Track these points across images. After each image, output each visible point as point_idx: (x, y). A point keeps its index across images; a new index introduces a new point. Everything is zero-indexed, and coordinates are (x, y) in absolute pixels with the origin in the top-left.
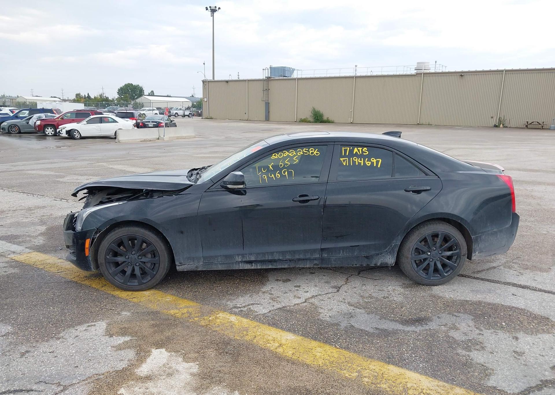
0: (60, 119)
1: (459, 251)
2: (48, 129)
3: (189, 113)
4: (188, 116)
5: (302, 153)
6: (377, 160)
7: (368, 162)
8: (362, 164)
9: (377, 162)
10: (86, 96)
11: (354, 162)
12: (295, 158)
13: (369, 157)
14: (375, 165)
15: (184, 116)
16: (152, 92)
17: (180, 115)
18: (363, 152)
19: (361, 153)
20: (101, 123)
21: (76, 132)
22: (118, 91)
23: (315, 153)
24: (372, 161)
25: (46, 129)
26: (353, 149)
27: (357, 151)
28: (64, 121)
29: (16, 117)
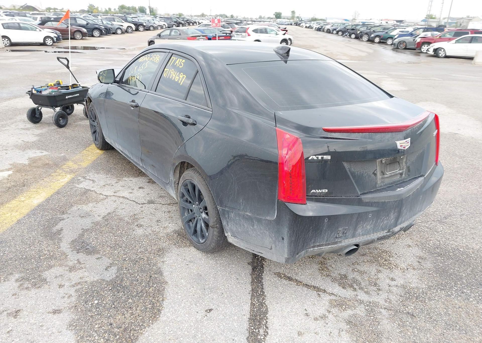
0: (438, 37)
1: (209, 218)
2: (424, 46)
6: (184, 76)
7: (177, 77)
8: (173, 79)
11: (170, 74)
14: (179, 82)
21: (442, 50)
23: (157, 60)
24: (180, 76)
28: (441, 39)
29: (411, 35)
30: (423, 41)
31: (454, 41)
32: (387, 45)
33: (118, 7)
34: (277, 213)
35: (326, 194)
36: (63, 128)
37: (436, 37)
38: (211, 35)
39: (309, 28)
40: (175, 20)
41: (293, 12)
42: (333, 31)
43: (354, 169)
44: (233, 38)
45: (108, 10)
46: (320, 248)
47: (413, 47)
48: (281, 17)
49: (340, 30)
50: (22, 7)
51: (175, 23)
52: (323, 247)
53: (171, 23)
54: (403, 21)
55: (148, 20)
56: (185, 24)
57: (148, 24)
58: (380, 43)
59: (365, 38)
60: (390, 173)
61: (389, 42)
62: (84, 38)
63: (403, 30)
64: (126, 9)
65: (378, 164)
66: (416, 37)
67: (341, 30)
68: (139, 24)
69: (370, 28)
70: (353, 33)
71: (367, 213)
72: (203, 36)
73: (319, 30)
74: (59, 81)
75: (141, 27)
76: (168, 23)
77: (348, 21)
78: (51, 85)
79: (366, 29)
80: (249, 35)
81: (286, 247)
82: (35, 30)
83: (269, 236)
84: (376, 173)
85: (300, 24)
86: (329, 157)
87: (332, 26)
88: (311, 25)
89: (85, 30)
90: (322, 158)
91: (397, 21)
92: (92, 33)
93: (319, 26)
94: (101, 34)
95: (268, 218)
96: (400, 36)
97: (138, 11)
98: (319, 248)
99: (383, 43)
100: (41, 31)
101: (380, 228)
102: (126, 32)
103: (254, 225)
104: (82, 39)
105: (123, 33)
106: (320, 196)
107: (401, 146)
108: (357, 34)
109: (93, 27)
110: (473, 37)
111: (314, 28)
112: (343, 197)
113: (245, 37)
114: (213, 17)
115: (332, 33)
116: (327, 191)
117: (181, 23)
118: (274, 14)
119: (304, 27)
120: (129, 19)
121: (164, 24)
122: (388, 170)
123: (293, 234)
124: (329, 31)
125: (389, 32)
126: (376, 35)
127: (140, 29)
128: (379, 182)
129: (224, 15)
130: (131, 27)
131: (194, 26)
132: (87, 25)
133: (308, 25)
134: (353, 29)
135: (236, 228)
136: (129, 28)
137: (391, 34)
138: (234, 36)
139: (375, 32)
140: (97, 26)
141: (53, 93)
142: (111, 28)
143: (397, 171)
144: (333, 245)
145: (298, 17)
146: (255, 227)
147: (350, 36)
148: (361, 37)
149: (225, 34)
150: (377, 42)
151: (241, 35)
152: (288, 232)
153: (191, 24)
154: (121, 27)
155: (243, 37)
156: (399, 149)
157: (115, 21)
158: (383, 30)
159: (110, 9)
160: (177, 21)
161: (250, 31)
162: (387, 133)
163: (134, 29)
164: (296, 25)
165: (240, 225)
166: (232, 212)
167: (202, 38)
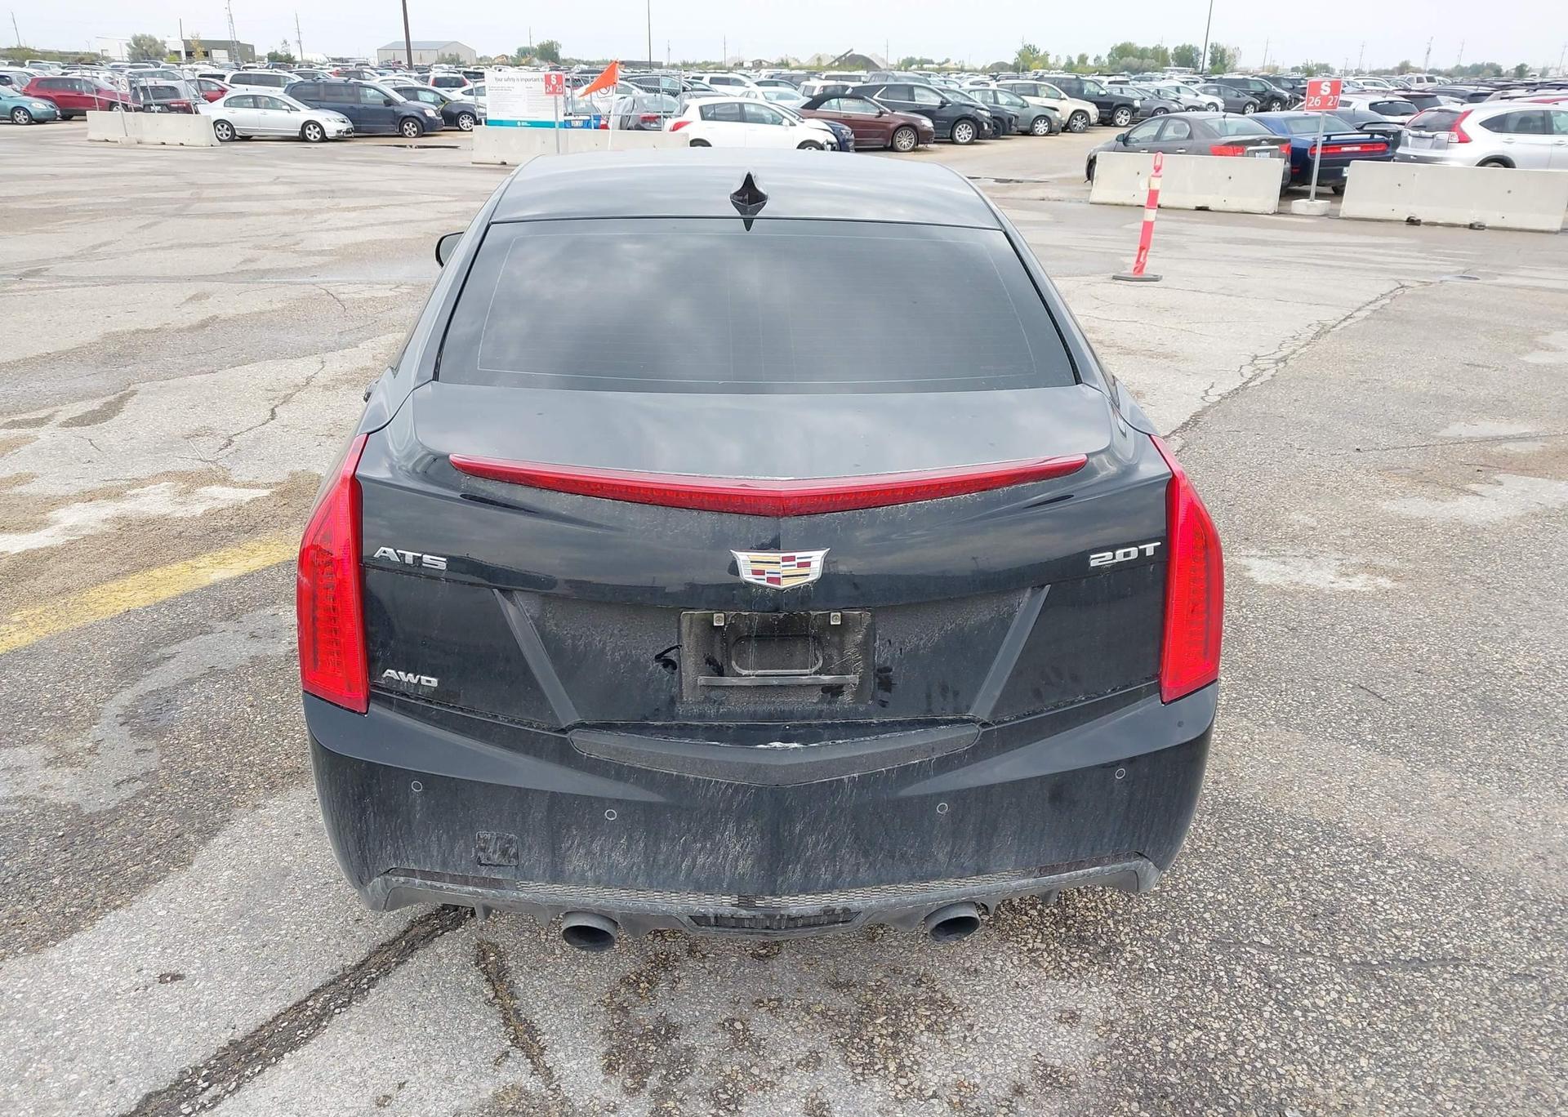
33: (1109, 51)
35: (433, 696)
38: (1310, 138)
43: (556, 625)
44: (1403, 152)
45: (1075, 61)
46: (434, 883)
50: (838, 59)
51: (1254, 100)
52: (443, 884)
57: (1151, 104)
60: (760, 672)
62: (920, 146)
64: (1134, 56)
65: (691, 627)
68: (1120, 102)
71: (592, 804)
75: (1125, 112)
76: (1228, 98)
80: (1464, 139)
82: (780, 124)
84: (674, 658)
86: (440, 564)
89: (927, 123)
90: (418, 560)
92: (952, 132)
94: (979, 136)
97: (1172, 63)
98: (429, 883)
100: (795, 125)
101: (682, 878)
102: (1067, 128)
104: (914, 150)
105: (1051, 132)
106: (411, 697)
107: (755, 572)
109: (958, 114)
112: (501, 721)
113: (1446, 145)
114: (1419, 75)
116: (434, 682)
117: (1279, 99)
120: (1089, 88)
122: (751, 659)
127: (1118, 121)
128: (687, 696)
130: (1084, 113)
132: (941, 107)
136: (1079, 117)
138: (1406, 144)
140: (970, 112)
142: (1016, 117)
143: (807, 671)
144: (483, 886)
149: (1368, 136)
151: (1433, 137)
154: (1050, 114)
155: (1438, 147)
156: (749, 584)
157: (1036, 95)
159: (1083, 59)
160: (1266, 90)
161: (1470, 126)
162: (695, 513)
163: (1094, 118)
167: (1267, 151)
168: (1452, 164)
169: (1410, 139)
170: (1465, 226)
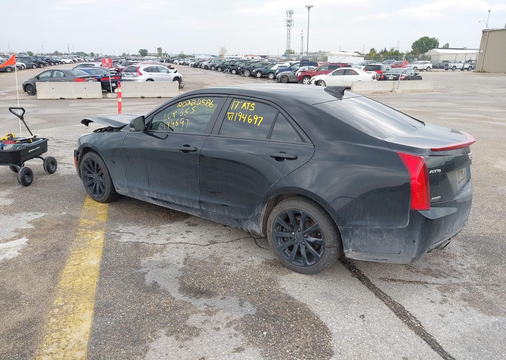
0: (316, 71)
1: (323, 240)
2: (305, 79)
3: (470, 66)
4: (468, 69)
5: (200, 104)
6: (259, 117)
7: (250, 119)
8: (244, 121)
9: (259, 120)
10: (383, 51)
11: (238, 117)
12: (193, 108)
13: (252, 114)
14: (255, 124)
15: (462, 69)
16: (447, 44)
17: (458, 69)
18: (250, 107)
19: (247, 109)
20: (344, 75)
21: (323, 82)
22: (412, 45)
23: (210, 104)
24: (254, 118)
25: (304, 80)
26: (243, 104)
27: (245, 106)
28: (319, 72)
29: (290, 69)
30: (303, 74)
31: (331, 74)
32: (269, 79)
34: (410, 221)
35: (440, 200)
36: (30, 186)
37: (314, 70)
38: (100, 75)
39: (183, 65)
40: (34, 60)
41: (160, 49)
42: (211, 68)
44: (123, 78)
47: (295, 80)
48: (147, 54)
49: (218, 66)
53: (30, 63)
54: (266, 56)
55: (2, 61)
56: (46, 63)
58: (262, 77)
59: (247, 73)
60: (460, 179)
61: (270, 76)
63: (281, 65)
65: (457, 173)
66: (296, 71)
67: (220, 66)
69: (248, 64)
70: (233, 69)
72: (92, 77)
73: (195, 66)
74: (11, 134)
77: (216, 57)
78: (5, 139)
79: (244, 65)
80: (141, 74)
81: (417, 248)
83: (400, 242)
84: (457, 180)
85: (173, 61)
86: (439, 170)
87: (209, 62)
88: (186, 62)
90: (437, 171)
91: (262, 57)
93: (194, 62)
95: (400, 227)
96: (281, 71)
99: (264, 77)
103: (383, 236)
106: (436, 202)
108: (238, 69)
110: (345, 70)
111: (190, 65)
112: (448, 201)
113: (136, 76)
115: (211, 69)
116: (440, 197)
117: (42, 63)
118: (139, 52)
119: (178, 64)
121: (22, 65)
123: (424, 236)
124: (206, 68)
125: (268, 67)
126: (257, 70)
128: (458, 187)
129: (82, 53)
131: (56, 66)
133: (182, 62)
134: (233, 65)
135: (361, 242)
137: (271, 69)
139: (255, 67)
141: (18, 148)
143: (462, 177)
144: (442, 240)
145: (164, 54)
146: (385, 237)
147: (231, 72)
148: (243, 72)
149: (115, 74)
150: (259, 77)
151: (132, 74)
152: (420, 234)
153: (52, 64)
155: (134, 77)
158: (262, 65)
160: (37, 61)
161: (141, 70)
164: (168, 63)
165: (366, 238)
166: (358, 229)
167: (91, 80)
168: (140, 81)
169: (125, 75)
170: (156, 98)
